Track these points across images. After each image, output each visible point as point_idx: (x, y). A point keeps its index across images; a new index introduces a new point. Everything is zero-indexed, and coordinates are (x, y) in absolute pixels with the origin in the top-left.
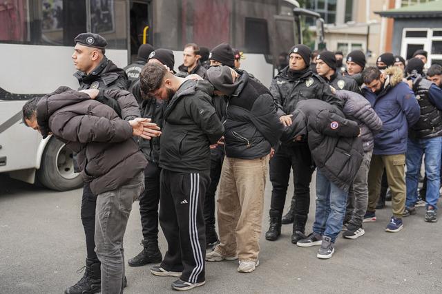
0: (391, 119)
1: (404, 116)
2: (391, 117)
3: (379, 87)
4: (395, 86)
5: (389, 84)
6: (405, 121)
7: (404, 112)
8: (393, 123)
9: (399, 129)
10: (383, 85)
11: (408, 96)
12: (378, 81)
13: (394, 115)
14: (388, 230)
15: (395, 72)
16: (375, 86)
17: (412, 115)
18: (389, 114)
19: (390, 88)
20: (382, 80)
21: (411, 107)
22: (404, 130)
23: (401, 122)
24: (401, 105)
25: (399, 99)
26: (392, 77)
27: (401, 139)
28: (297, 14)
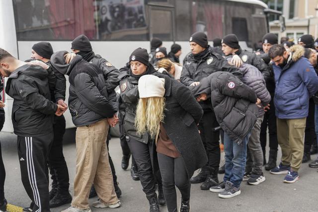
0: (294, 89)
1: (305, 87)
2: (293, 87)
3: (281, 62)
4: (297, 61)
5: (291, 59)
6: (305, 92)
7: (305, 84)
8: (294, 93)
9: (300, 97)
10: (285, 60)
11: (308, 70)
12: (282, 57)
13: (296, 86)
14: (285, 181)
15: (297, 50)
16: (278, 61)
17: (311, 85)
18: (292, 85)
19: (293, 63)
20: (285, 56)
21: (311, 79)
22: (304, 98)
23: (302, 92)
24: (302, 77)
25: (300, 72)
26: (294, 54)
27: (302, 106)
28: (266, 13)
